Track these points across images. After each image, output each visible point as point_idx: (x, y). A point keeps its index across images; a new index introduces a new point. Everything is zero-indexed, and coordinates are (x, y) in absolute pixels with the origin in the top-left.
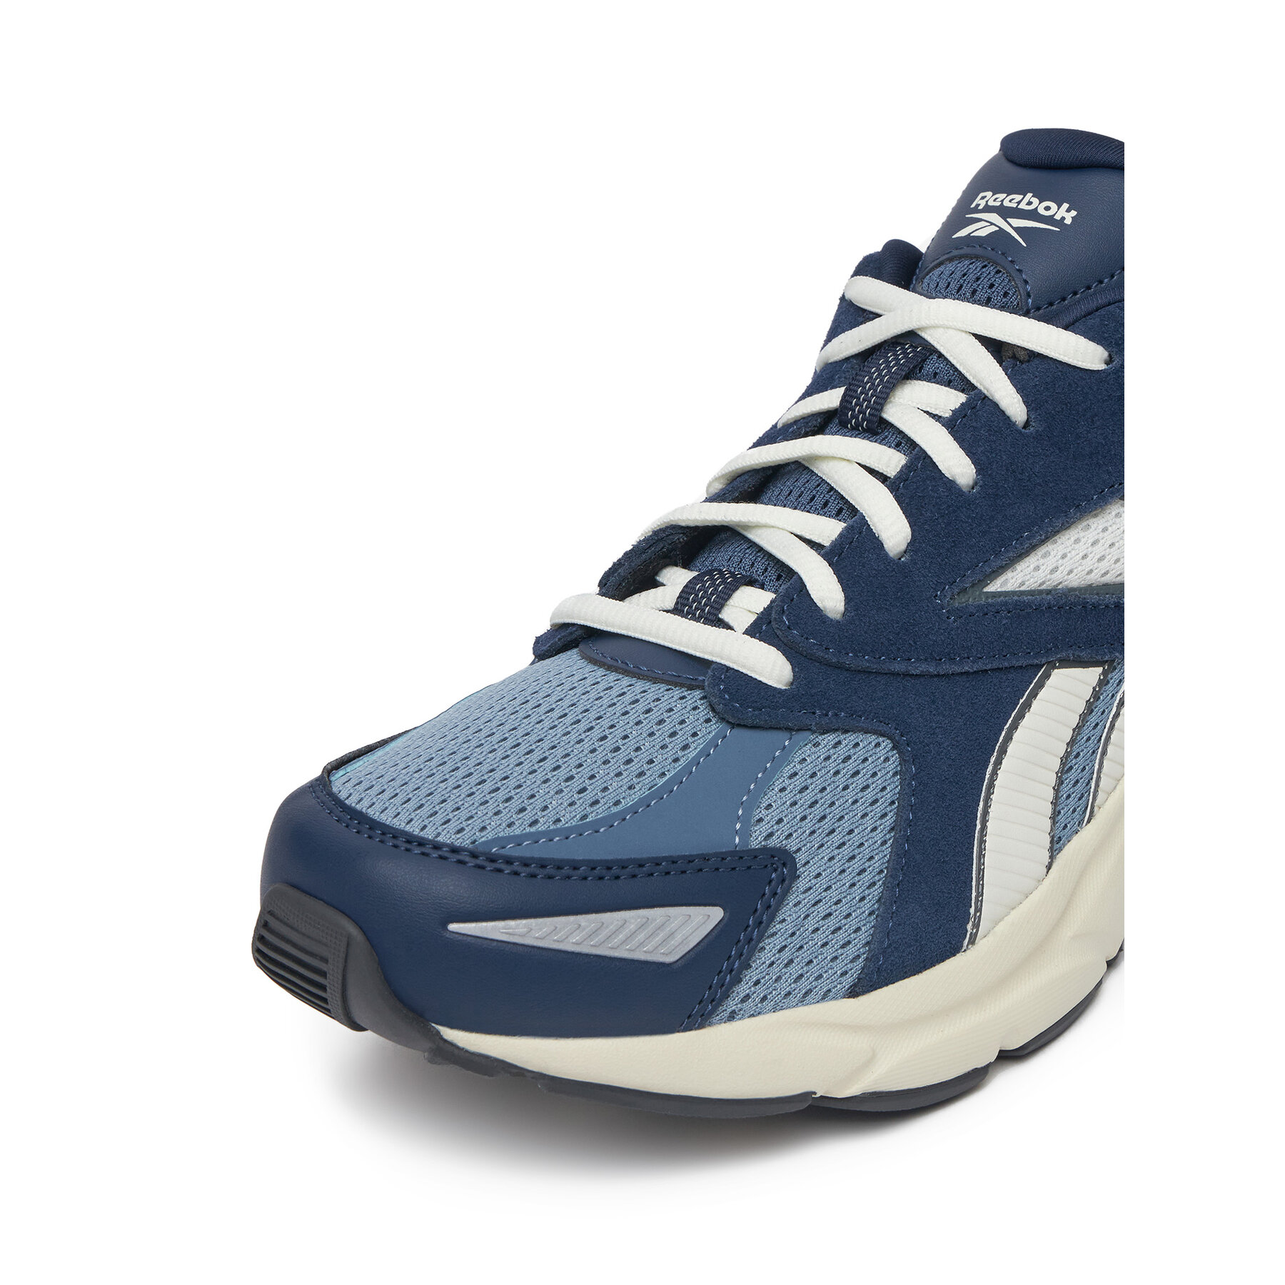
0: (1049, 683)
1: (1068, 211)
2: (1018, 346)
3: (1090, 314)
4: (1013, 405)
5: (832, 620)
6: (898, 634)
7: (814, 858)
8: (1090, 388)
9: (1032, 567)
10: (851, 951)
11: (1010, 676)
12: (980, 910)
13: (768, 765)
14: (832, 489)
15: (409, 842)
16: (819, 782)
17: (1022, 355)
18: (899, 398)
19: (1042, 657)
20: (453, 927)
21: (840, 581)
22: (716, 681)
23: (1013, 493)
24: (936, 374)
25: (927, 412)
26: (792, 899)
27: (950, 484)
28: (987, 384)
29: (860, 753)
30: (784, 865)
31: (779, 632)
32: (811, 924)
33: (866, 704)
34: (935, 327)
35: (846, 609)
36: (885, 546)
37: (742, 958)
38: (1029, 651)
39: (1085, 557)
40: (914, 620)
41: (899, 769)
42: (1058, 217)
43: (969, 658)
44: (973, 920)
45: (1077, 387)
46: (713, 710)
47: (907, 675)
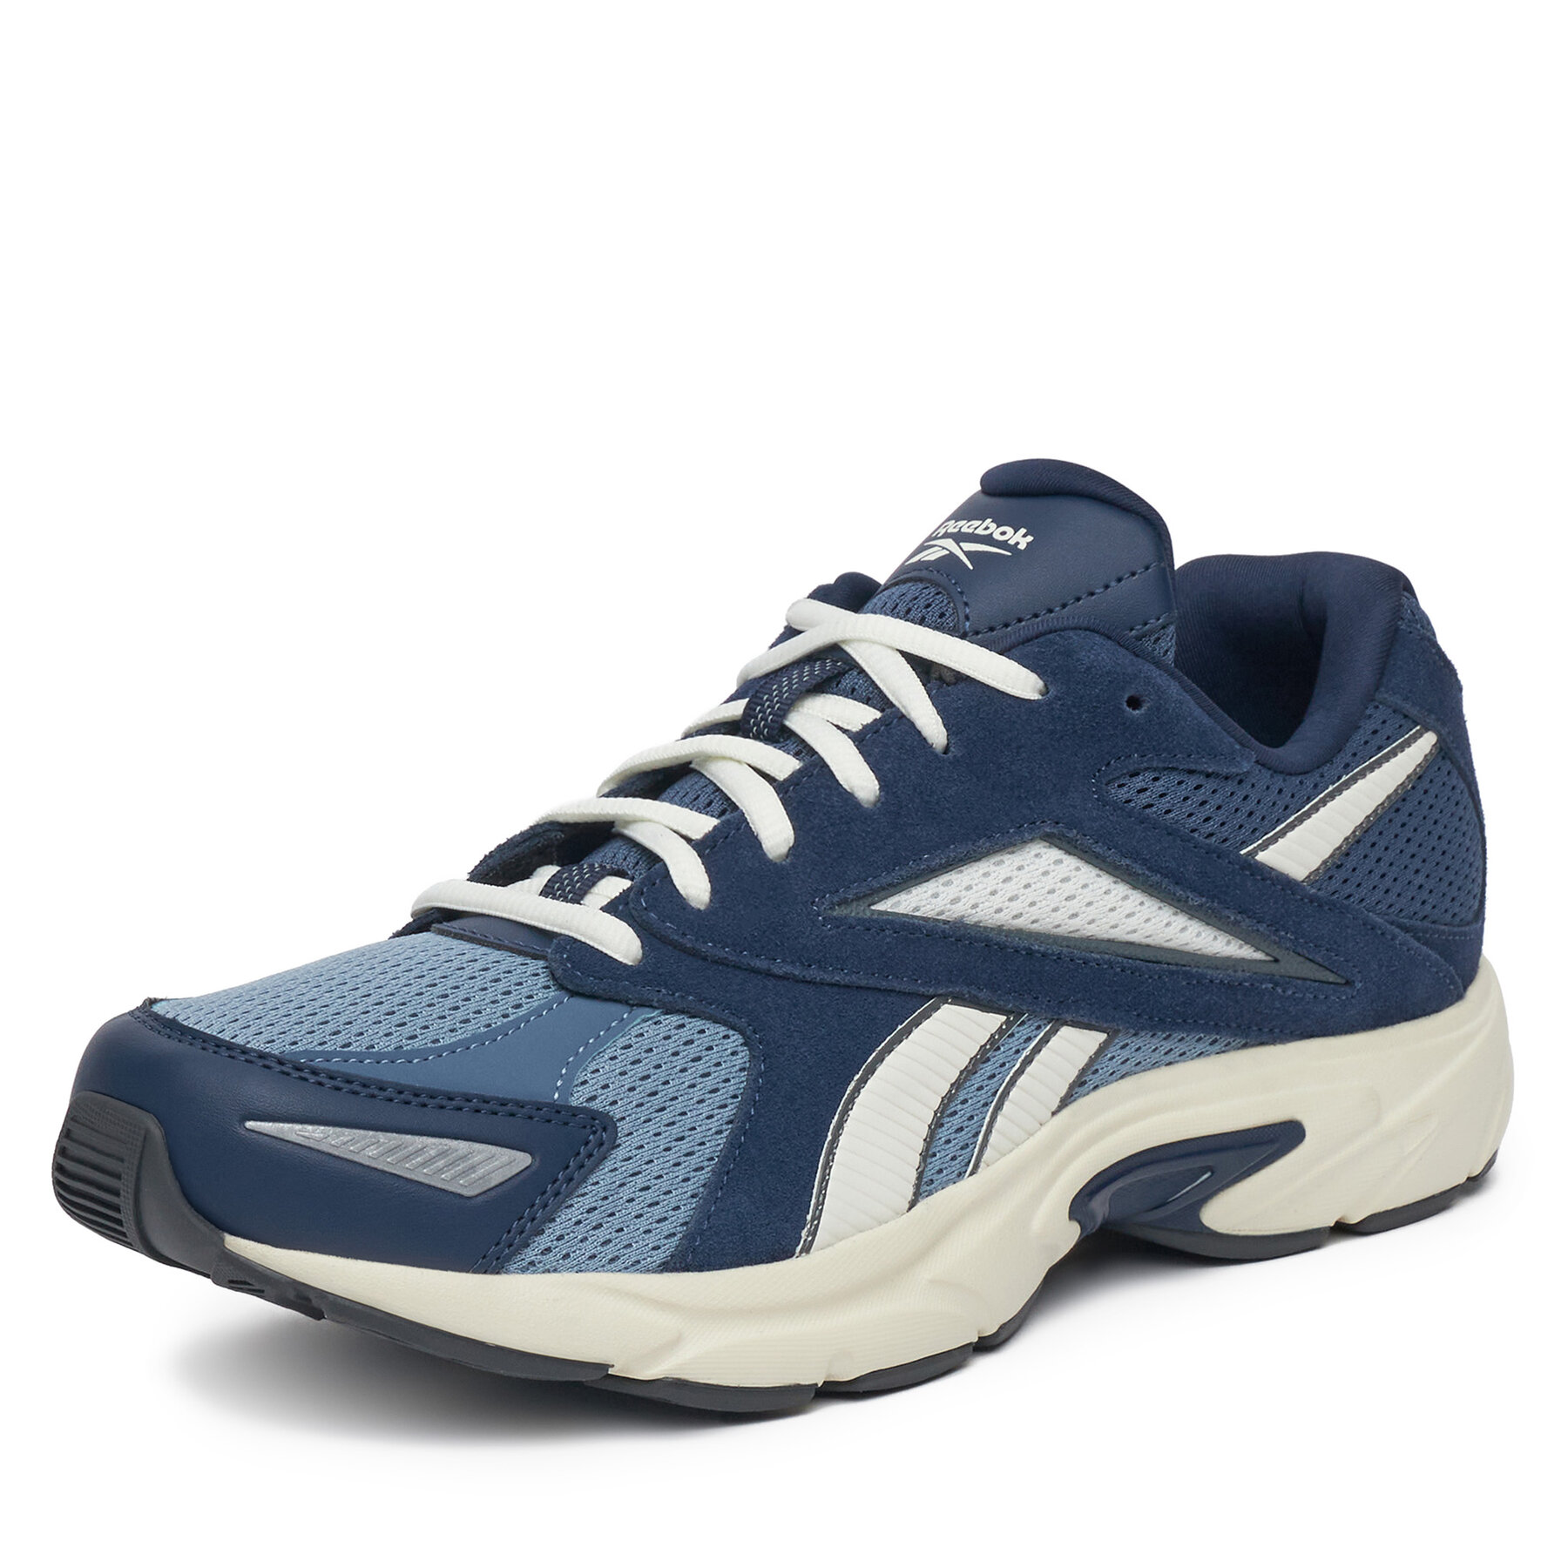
0: (936, 1015)
1: (1024, 536)
2: (945, 667)
3: (1028, 641)
4: (931, 725)
5: (693, 908)
6: (764, 932)
7: (638, 1130)
8: (1018, 716)
9: (930, 893)
10: (666, 1227)
11: (889, 999)
12: (819, 1218)
13: (602, 1033)
14: (718, 789)
15: (217, 1046)
16: (654, 1058)
17: (948, 677)
18: (808, 709)
19: (931, 987)
20: (250, 1124)
21: (708, 871)
22: (560, 949)
23: (916, 814)
24: (853, 690)
25: (837, 726)
26: (608, 1165)
27: (848, 797)
28: (905, 701)
29: (705, 1040)
30: (604, 1129)
31: (634, 912)
32: (626, 1193)
33: (719, 994)
34: (860, 640)
35: (711, 900)
36: (764, 846)
37: (547, 1209)
38: (915, 977)
39: (993, 893)
40: (784, 921)
41: (748, 1065)
42: (1012, 542)
43: (842, 970)
44: (809, 1226)
45: (1005, 714)
46: (554, 978)
47: (768, 974)
